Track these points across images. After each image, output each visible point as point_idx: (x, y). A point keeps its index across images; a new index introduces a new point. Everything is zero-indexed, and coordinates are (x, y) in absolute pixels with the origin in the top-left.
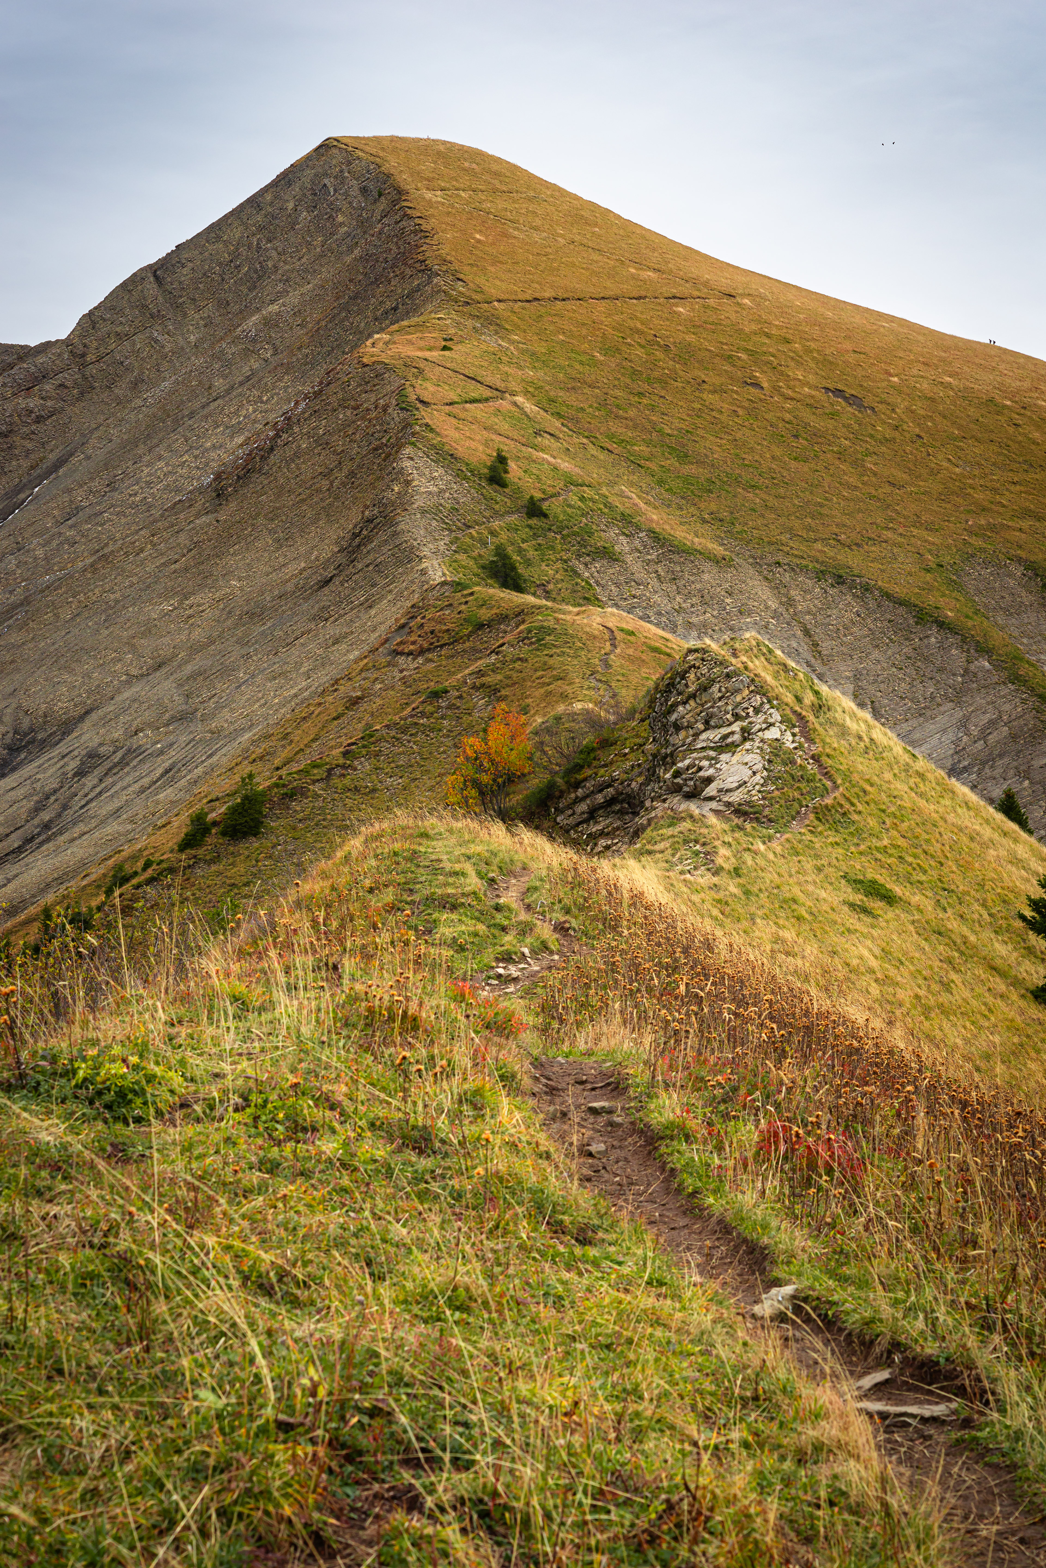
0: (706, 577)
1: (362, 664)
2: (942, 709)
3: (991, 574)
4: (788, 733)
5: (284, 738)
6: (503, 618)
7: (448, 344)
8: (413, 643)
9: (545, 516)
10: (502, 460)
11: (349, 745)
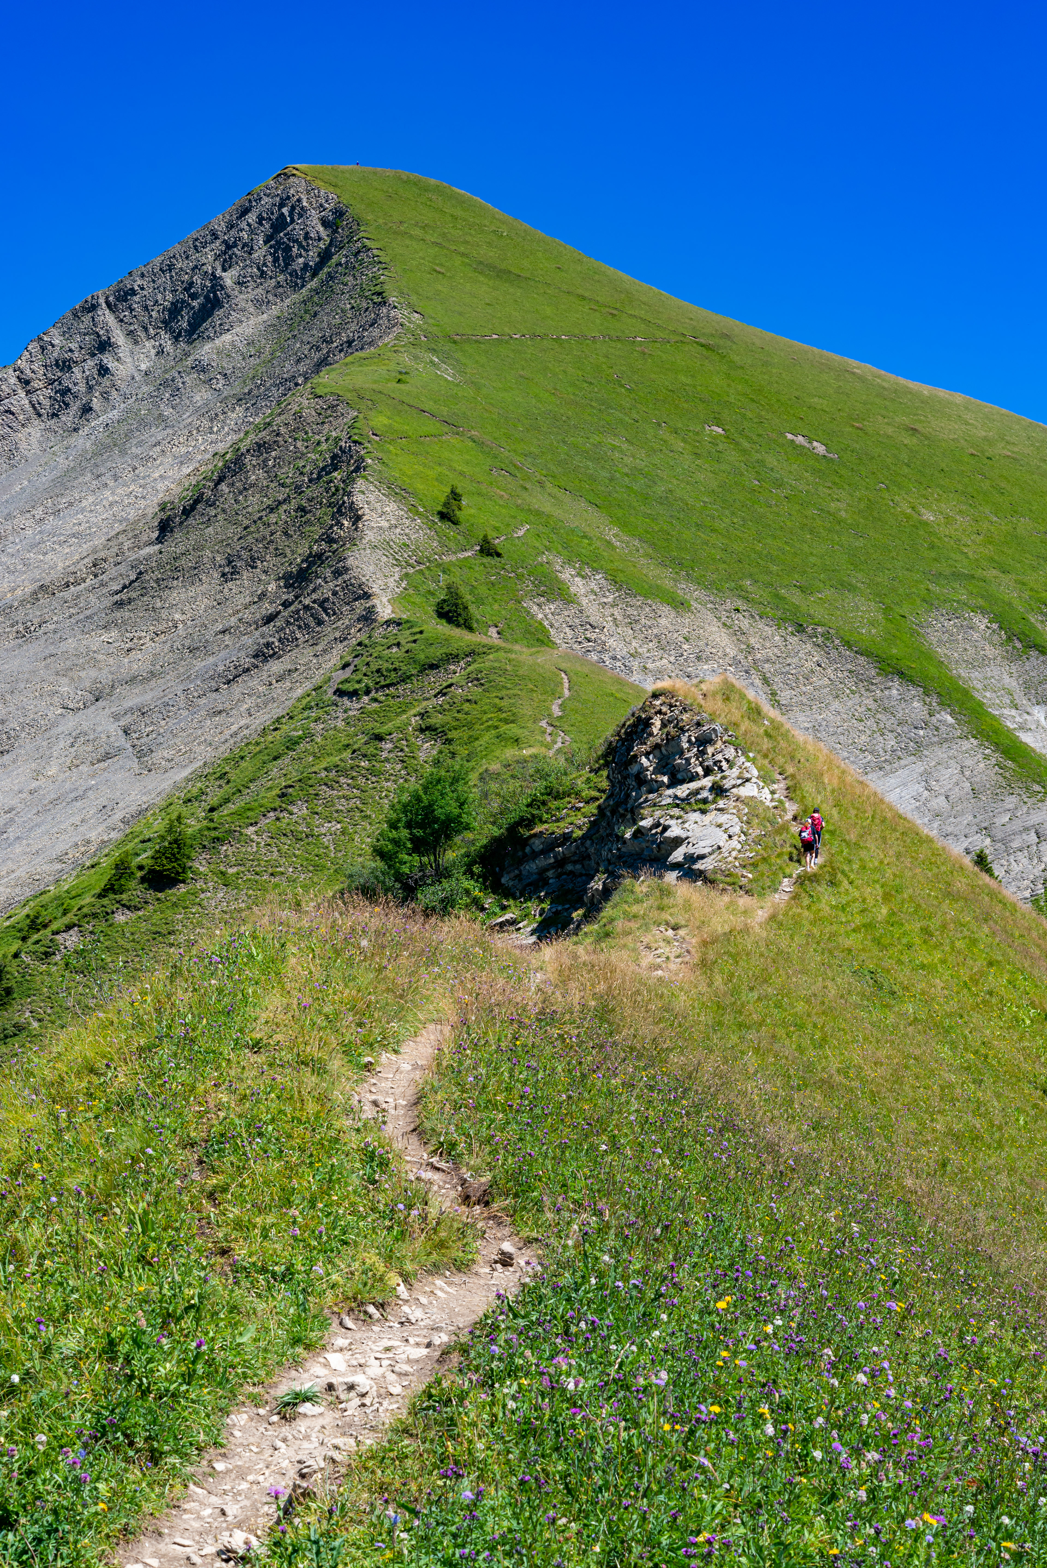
0: (663, 621)
1: (304, 702)
2: (903, 762)
3: (955, 625)
4: (766, 790)
5: (220, 778)
6: (453, 658)
7: (403, 377)
8: (359, 682)
9: (499, 555)
10: (455, 496)
11: (286, 787)
